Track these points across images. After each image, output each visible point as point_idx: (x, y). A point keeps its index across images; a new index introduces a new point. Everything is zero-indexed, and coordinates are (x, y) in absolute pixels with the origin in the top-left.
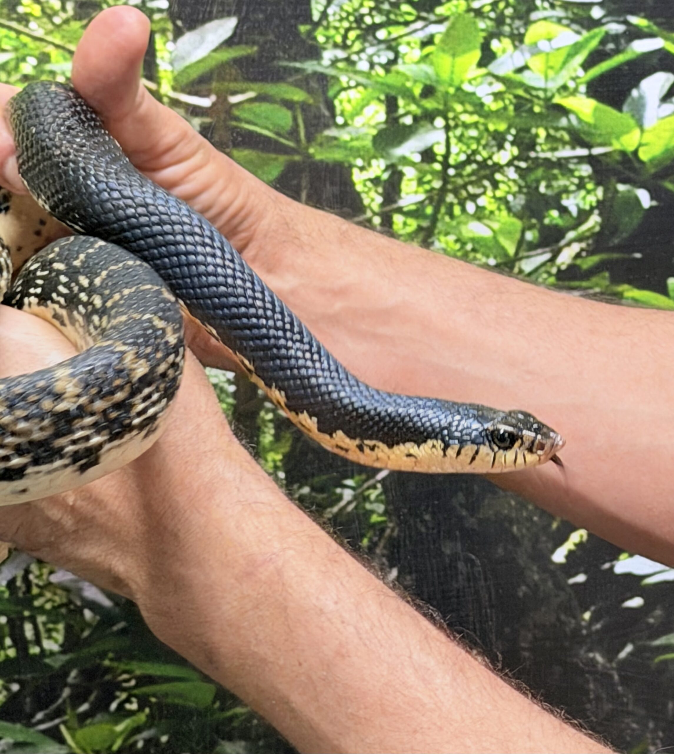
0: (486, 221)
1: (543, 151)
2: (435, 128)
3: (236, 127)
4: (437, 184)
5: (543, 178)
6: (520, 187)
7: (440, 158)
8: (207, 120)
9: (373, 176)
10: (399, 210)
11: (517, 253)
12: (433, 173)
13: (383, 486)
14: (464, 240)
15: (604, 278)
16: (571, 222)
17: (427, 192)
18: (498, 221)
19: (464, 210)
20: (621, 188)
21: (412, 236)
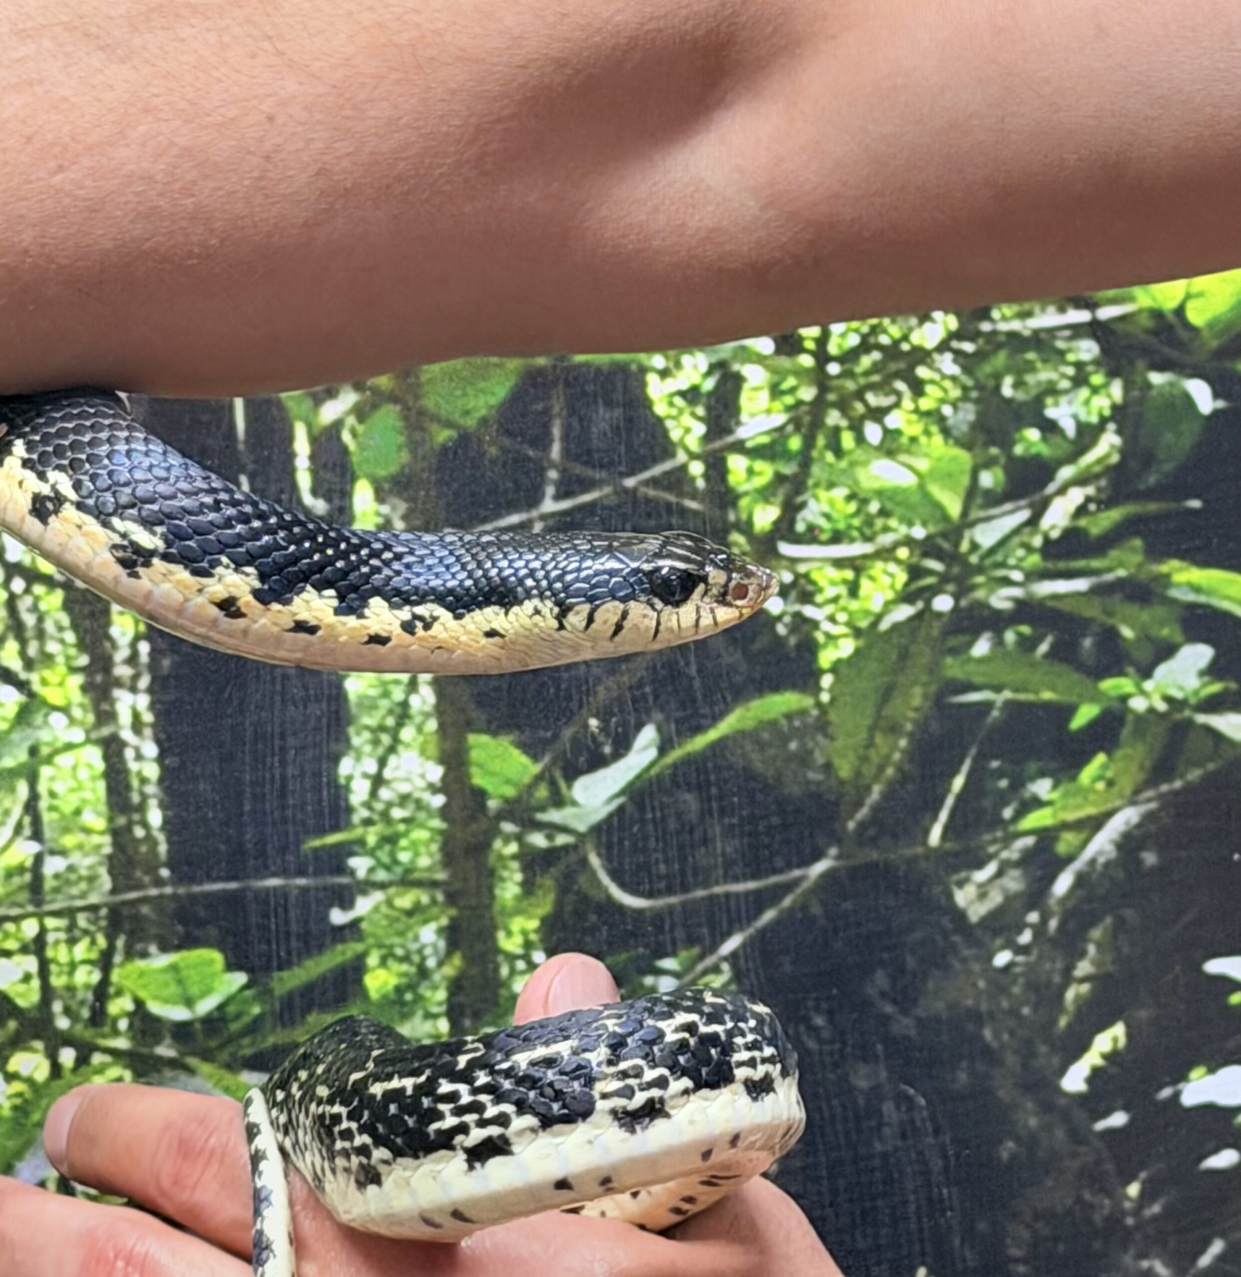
0: (903, 457)
1: (1004, 318)
4: (808, 393)
5: (1008, 370)
6: (965, 389)
7: (810, 345)
9: (685, 386)
10: (739, 447)
11: (965, 513)
12: (799, 373)
13: (735, 967)
14: (862, 495)
15: (1133, 550)
16: (1065, 449)
17: (788, 409)
18: (926, 455)
19: (860, 439)
20: (1157, 378)
21: (765, 494)
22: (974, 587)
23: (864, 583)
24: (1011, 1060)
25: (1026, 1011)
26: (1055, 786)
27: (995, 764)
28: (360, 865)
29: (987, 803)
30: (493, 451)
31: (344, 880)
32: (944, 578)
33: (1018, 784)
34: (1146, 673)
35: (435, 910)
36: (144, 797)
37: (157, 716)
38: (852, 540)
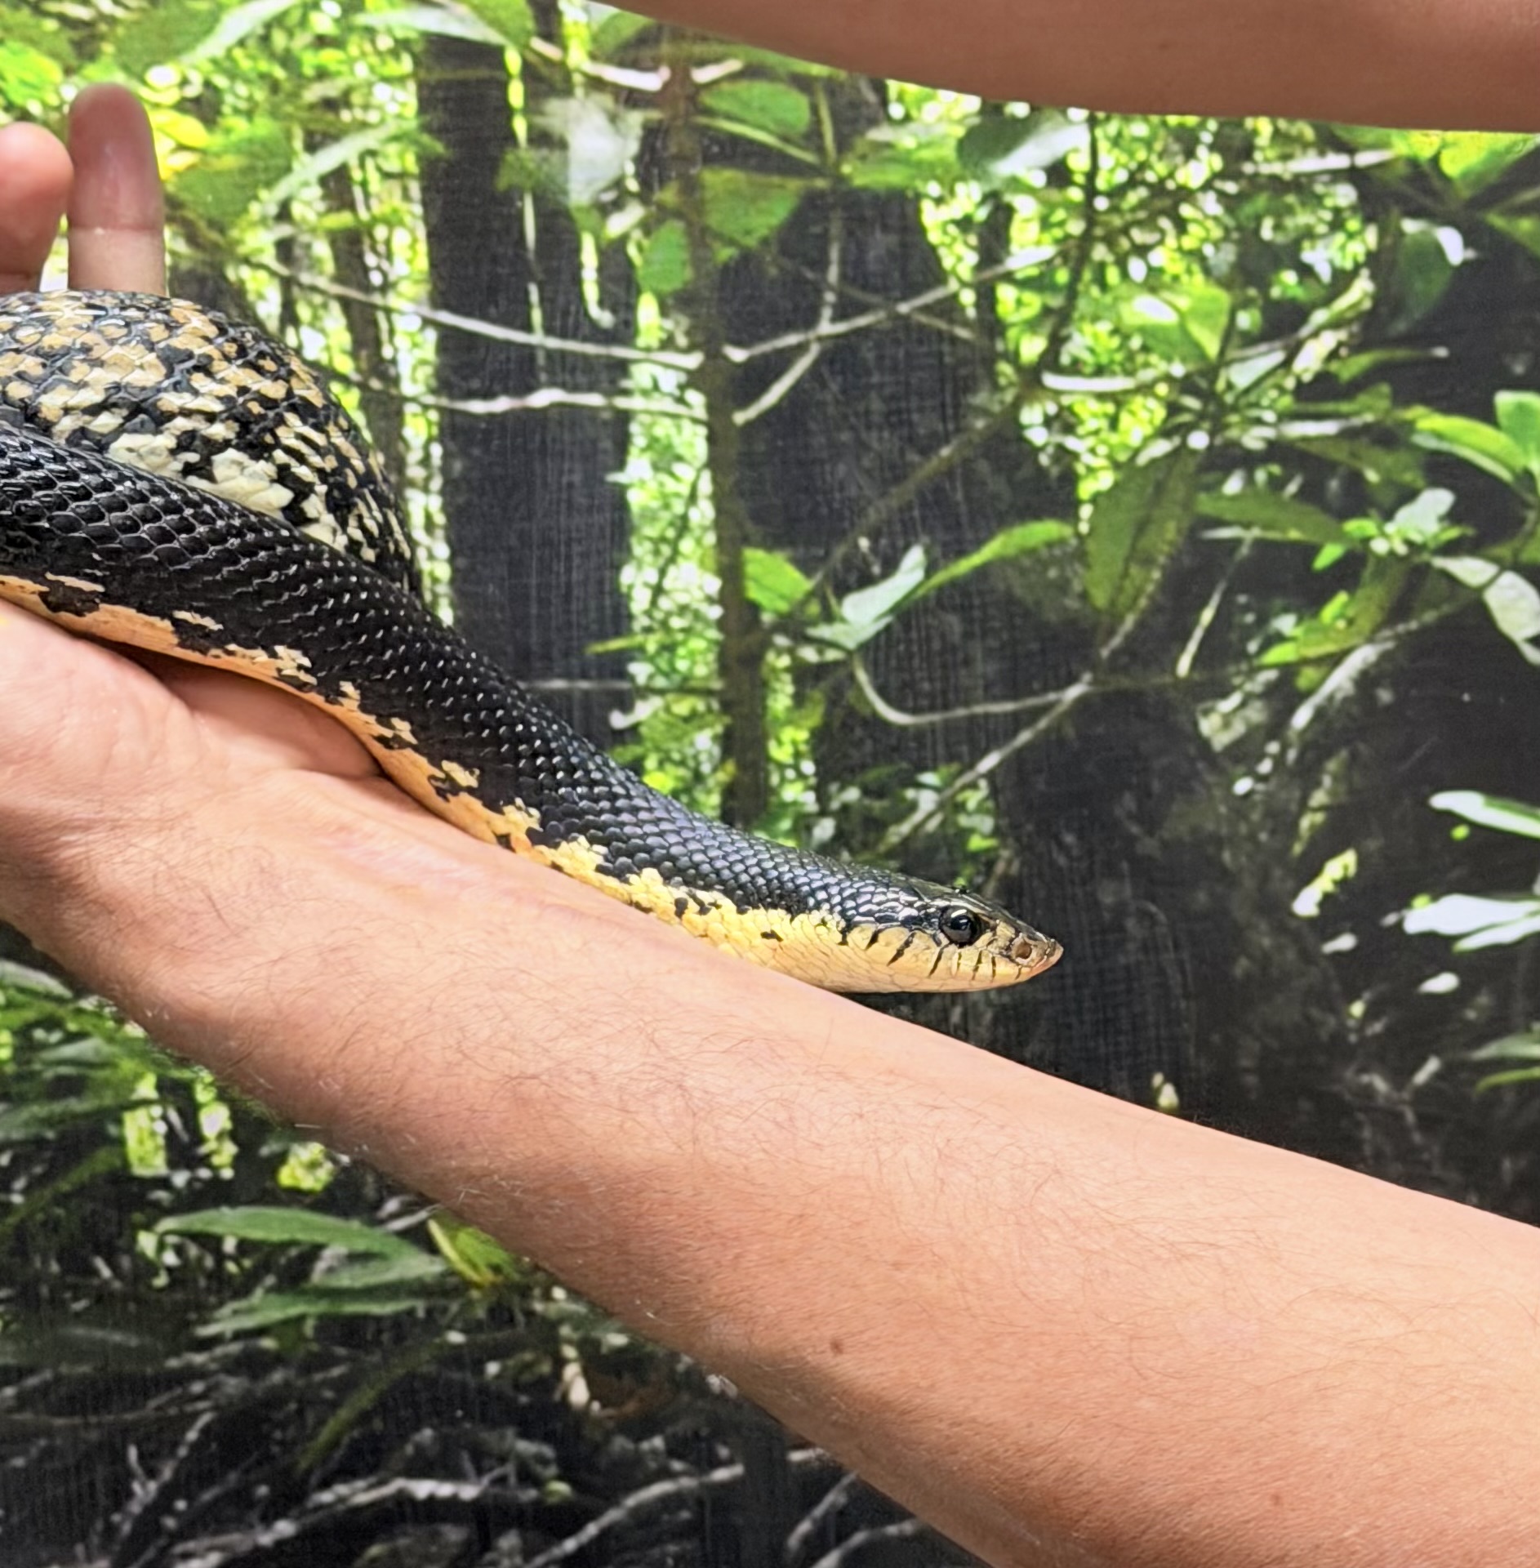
0: (1166, 295)
1: (1267, 160)
2: (1069, 122)
3: (707, 128)
4: (1076, 227)
5: (1268, 212)
6: (1227, 230)
7: (1079, 179)
8: (655, 115)
9: (959, 215)
10: (1008, 277)
11: (1222, 352)
12: (1069, 206)
13: (991, 783)
14: (1124, 330)
15: (1381, 396)
16: (1318, 293)
17: (1057, 242)
18: (1189, 294)
19: (1125, 274)
20: (1410, 226)
21: (1032, 325)
22: (1227, 426)
23: (1125, 418)
24: (1249, 883)
25: (1263, 837)
26: (1299, 621)
27: (1242, 599)
28: (640, 671)
29: (1234, 636)
30: (773, 271)
31: (624, 685)
32: (1201, 416)
33: (1263, 620)
34: (1388, 515)
35: (710, 718)
36: (435, 596)
37: (449, 516)
38: (1113, 374)
